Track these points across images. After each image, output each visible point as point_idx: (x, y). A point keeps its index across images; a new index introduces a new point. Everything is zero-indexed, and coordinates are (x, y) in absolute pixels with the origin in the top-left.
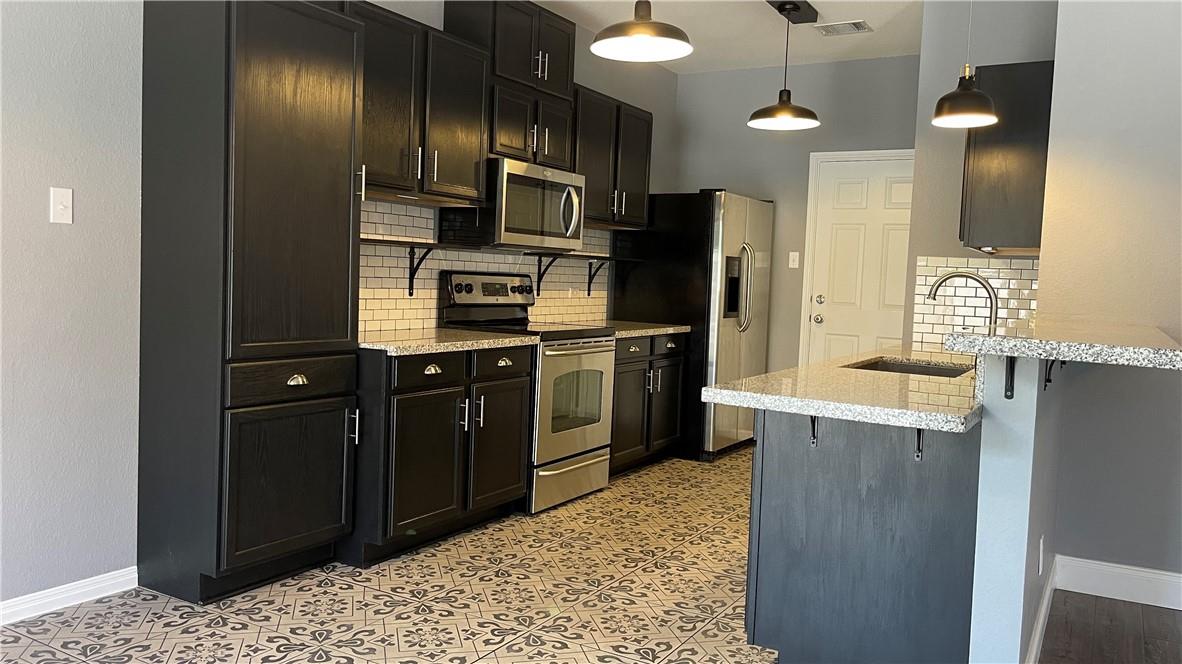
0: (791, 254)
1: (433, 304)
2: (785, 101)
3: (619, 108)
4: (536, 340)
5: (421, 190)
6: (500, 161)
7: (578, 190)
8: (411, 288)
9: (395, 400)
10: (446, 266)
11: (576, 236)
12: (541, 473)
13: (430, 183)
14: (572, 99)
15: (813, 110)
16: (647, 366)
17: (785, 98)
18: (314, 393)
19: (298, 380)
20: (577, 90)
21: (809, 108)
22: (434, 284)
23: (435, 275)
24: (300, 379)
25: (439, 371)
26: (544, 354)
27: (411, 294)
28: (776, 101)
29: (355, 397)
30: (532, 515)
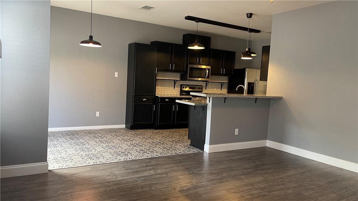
1: (179, 90)
7: (209, 69)
8: (174, 87)
9: (159, 104)
10: (182, 83)
11: (208, 78)
18: (147, 102)
19: (145, 100)
20: (211, 50)
23: (180, 85)
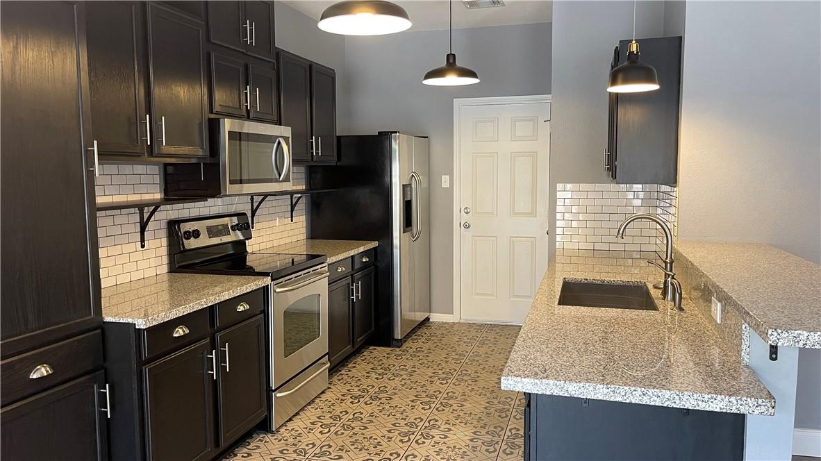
0: (443, 176)
1: (164, 251)
2: (451, 65)
3: (310, 67)
4: (267, 281)
5: (151, 154)
6: (221, 120)
7: (286, 139)
8: (143, 240)
9: (146, 370)
10: (174, 216)
11: (287, 179)
12: (279, 395)
13: (159, 147)
14: (274, 61)
15: (475, 71)
16: (350, 281)
17: (451, 61)
18: (60, 379)
19: (42, 371)
20: (278, 54)
21: (469, 68)
22: (163, 233)
23: (164, 225)
24: (43, 370)
25: (187, 331)
26: (275, 291)
27: (143, 246)
28: (443, 64)
29: (103, 371)
30: (272, 432)
